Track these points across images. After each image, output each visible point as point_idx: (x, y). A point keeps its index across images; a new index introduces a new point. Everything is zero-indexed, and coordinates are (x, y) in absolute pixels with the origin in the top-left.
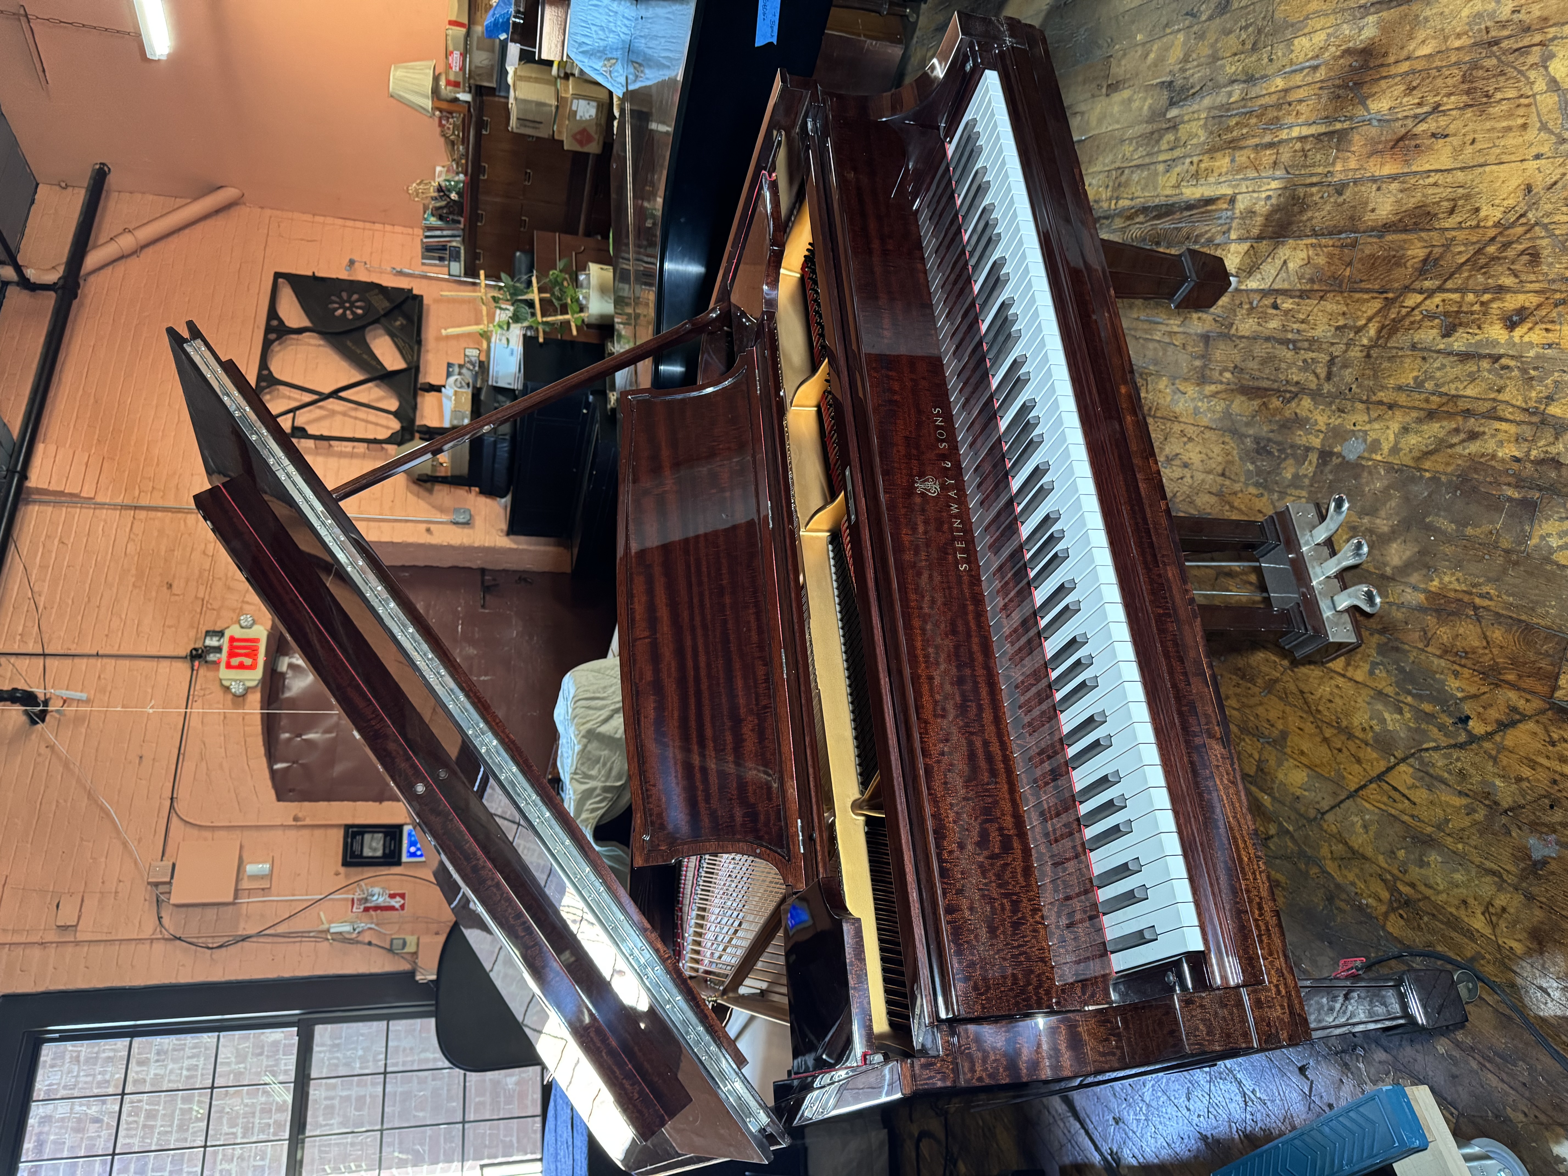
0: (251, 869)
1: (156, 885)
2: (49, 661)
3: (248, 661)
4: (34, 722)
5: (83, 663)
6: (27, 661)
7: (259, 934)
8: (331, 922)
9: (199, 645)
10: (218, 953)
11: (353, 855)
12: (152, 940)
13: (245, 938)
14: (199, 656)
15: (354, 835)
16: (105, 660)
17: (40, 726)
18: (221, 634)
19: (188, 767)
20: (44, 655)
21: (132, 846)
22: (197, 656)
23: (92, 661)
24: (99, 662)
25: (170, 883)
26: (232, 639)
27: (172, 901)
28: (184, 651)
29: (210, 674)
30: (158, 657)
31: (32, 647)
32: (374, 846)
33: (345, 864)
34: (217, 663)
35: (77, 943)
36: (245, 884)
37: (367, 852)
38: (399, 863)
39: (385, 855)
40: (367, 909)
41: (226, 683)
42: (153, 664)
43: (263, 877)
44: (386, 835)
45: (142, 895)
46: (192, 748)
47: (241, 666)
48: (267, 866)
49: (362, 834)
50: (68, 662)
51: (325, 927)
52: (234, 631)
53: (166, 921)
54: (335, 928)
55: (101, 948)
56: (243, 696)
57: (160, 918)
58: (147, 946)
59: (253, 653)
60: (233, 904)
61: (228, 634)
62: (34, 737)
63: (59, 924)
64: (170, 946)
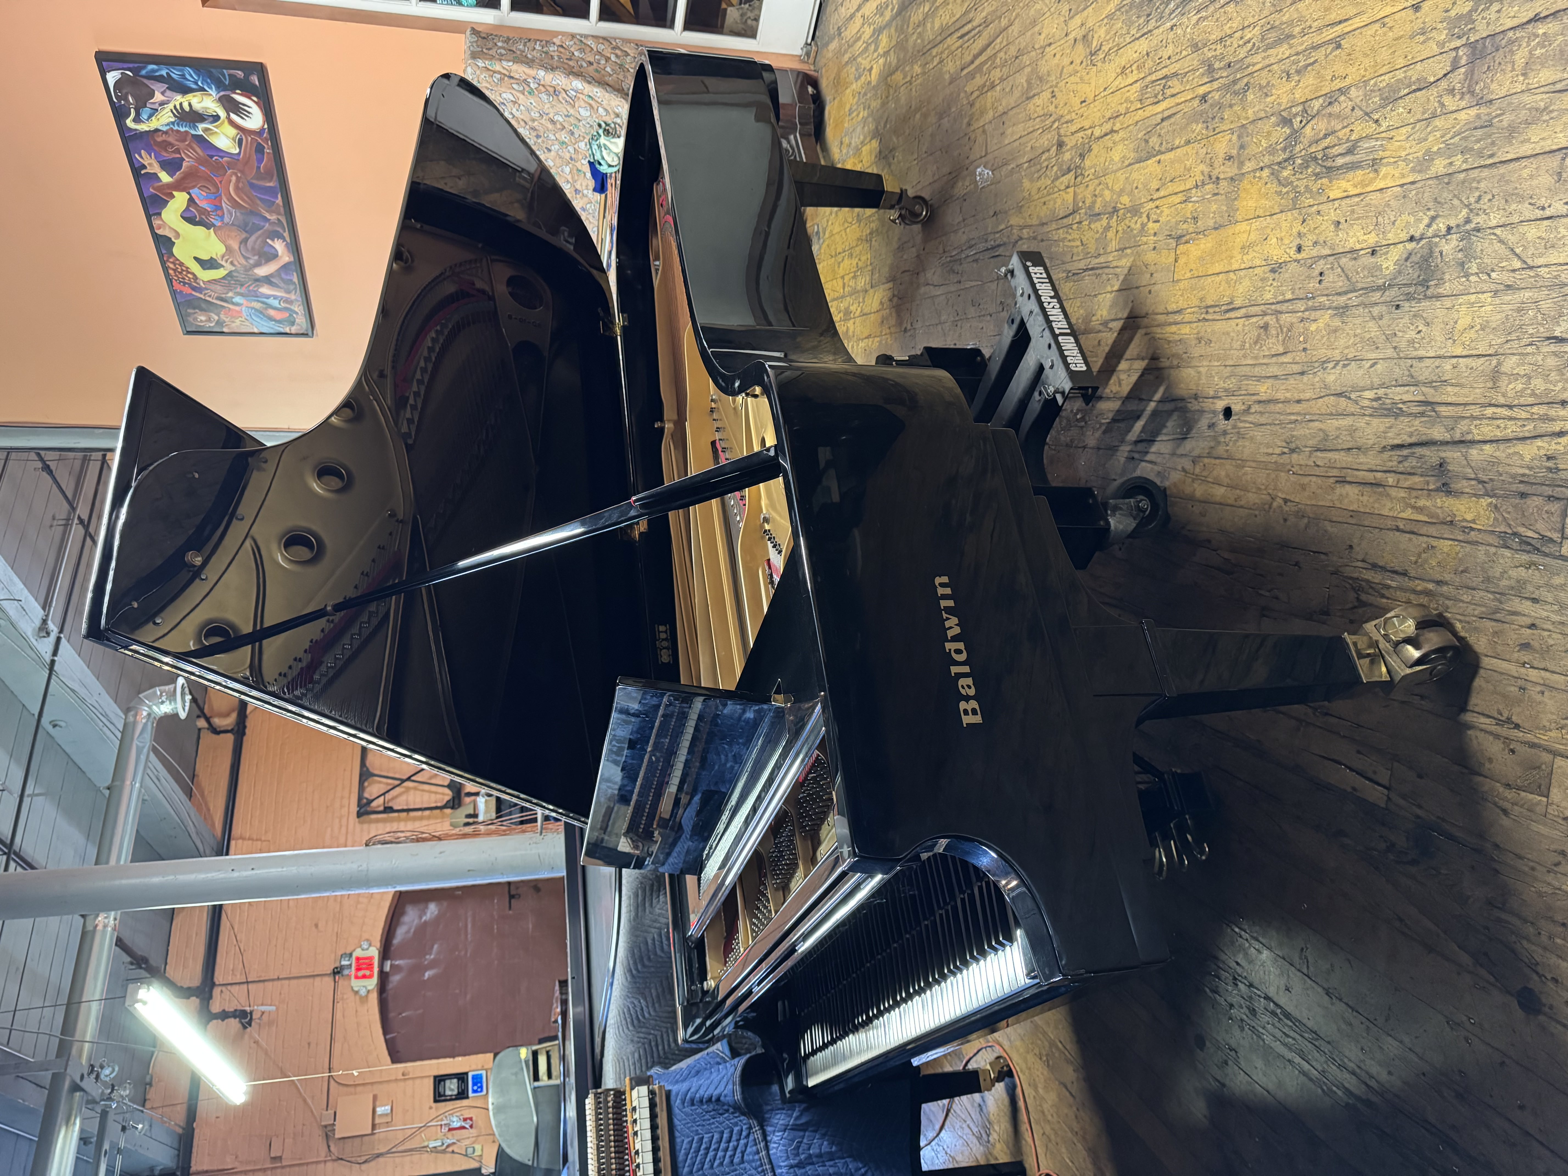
0: (380, 1110)
1: (326, 1126)
2: (250, 986)
3: (368, 973)
4: (245, 1028)
5: (269, 985)
6: (237, 987)
7: (388, 1152)
8: (429, 1140)
9: (337, 965)
10: (364, 1167)
11: (440, 1096)
12: (325, 1162)
13: (379, 1156)
14: (338, 973)
15: (440, 1081)
16: (284, 982)
17: (249, 1029)
18: (351, 955)
19: (337, 1047)
20: (247, 982)
21: (309, 1101)
22: (337, 972)
23: (276, 983)
24: (279, 983)
25: (334, 1125)
26: (358, 959)
27: (337, 1136)
28: (330, 971)
29: (346, 983)
30: (314, 976)
31: (239, 978)
32: (452, 1087)
33: (436, 1101)
34: (349, 976)
35: (283, 1167)
36: (377, 1121)
37: (448, 1093)
38: (467, 1097)
39: (459, 1093)
40: (450, 1130)
41: (356, 989)
42: (310, 980)
43: (387, 1115)
44: (459, 1079)
45: (318, 1133)
46: (338, 1035)
47: (364, 977)
48: (388, 1108)
49: (444, 1080)
50: (261, 985)
51: (426, 1144)
52: (359, 953)
53: (332, 1148)
54: (432, 1144)
55: (297, 1169)
56: (367, 996)
57: (329, 1147)
58: (322, 1165)
59: (370, 967)
60: (373, 1134)
61: (354, 955)
62: (246, 1037)
63: (273, 1155)
64: (336, 1164)
